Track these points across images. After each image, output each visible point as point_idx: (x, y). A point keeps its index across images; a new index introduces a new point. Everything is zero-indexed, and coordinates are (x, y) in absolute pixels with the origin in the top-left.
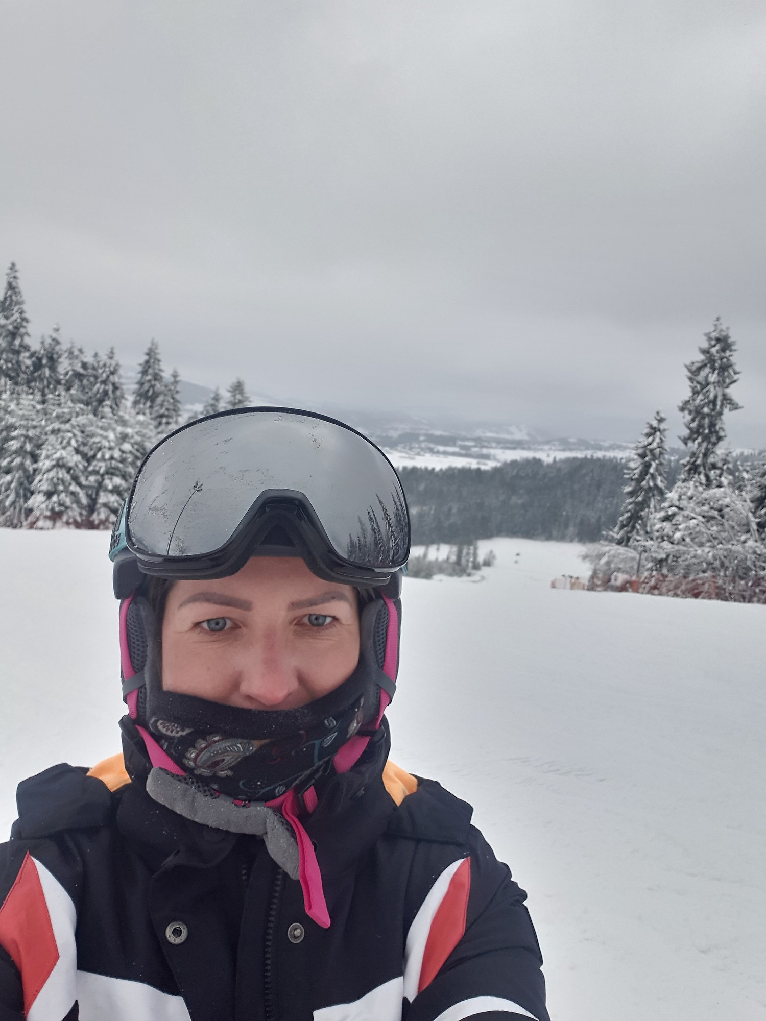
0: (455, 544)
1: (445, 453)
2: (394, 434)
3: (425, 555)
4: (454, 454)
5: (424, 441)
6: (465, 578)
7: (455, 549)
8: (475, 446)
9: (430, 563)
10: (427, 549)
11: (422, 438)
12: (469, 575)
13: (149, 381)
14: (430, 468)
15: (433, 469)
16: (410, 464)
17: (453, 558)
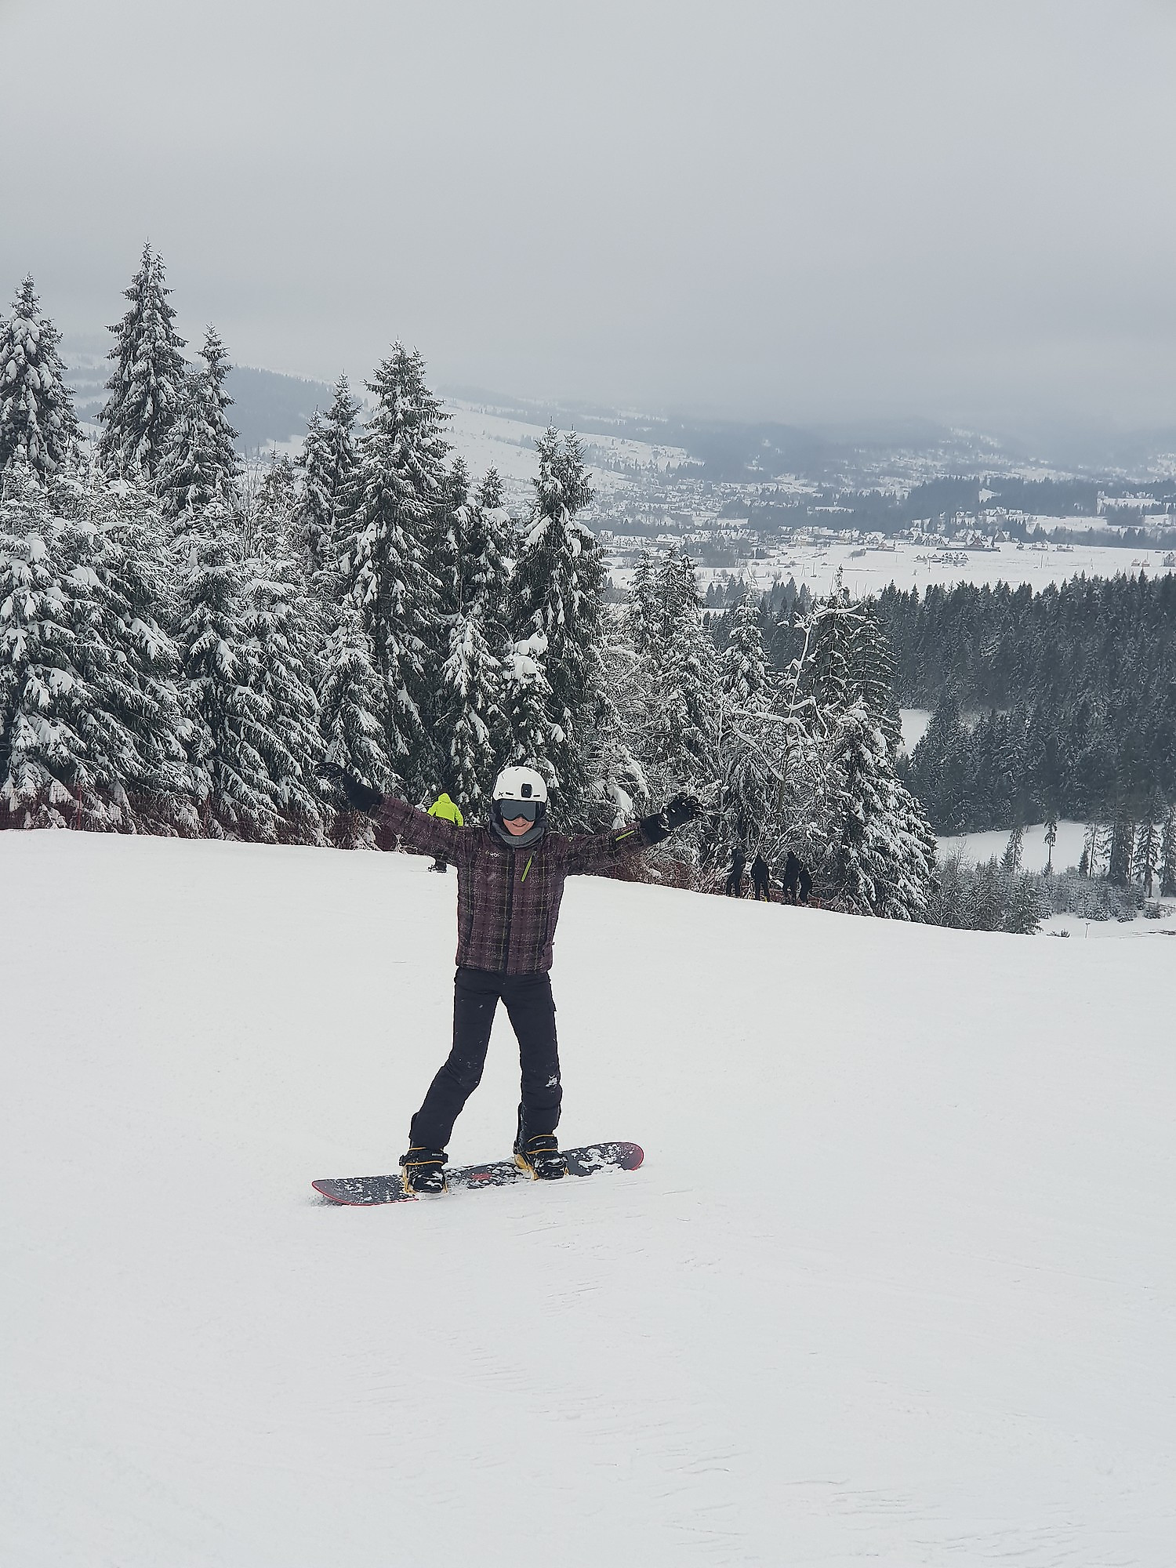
0: (1104, 820)
1: (1061, 537)
2: (897, 489)
3: (1010, 860)
4: (1089, 539)
5: (992, 503)
6: (1141, 923)
7: (1104, 834)
8: (1156, 510)
9: (1027, 880)
10: (1016, 840)
11: (985, 495)
12: (1154, 914)
13: (144, 375)
14: (1014, 588)
15: (1025, 589)
16: (949, 578)
17: (1101, 864)
